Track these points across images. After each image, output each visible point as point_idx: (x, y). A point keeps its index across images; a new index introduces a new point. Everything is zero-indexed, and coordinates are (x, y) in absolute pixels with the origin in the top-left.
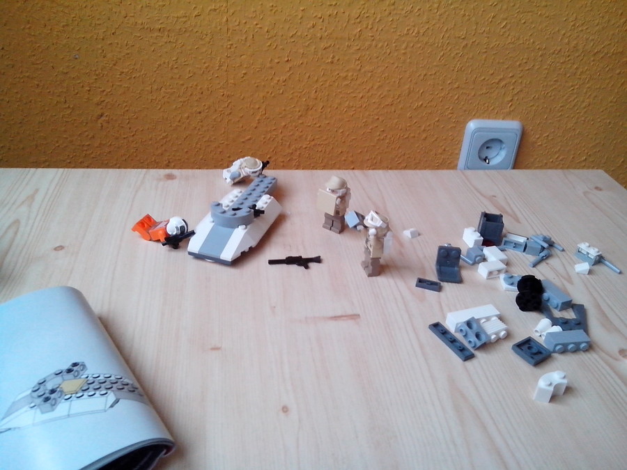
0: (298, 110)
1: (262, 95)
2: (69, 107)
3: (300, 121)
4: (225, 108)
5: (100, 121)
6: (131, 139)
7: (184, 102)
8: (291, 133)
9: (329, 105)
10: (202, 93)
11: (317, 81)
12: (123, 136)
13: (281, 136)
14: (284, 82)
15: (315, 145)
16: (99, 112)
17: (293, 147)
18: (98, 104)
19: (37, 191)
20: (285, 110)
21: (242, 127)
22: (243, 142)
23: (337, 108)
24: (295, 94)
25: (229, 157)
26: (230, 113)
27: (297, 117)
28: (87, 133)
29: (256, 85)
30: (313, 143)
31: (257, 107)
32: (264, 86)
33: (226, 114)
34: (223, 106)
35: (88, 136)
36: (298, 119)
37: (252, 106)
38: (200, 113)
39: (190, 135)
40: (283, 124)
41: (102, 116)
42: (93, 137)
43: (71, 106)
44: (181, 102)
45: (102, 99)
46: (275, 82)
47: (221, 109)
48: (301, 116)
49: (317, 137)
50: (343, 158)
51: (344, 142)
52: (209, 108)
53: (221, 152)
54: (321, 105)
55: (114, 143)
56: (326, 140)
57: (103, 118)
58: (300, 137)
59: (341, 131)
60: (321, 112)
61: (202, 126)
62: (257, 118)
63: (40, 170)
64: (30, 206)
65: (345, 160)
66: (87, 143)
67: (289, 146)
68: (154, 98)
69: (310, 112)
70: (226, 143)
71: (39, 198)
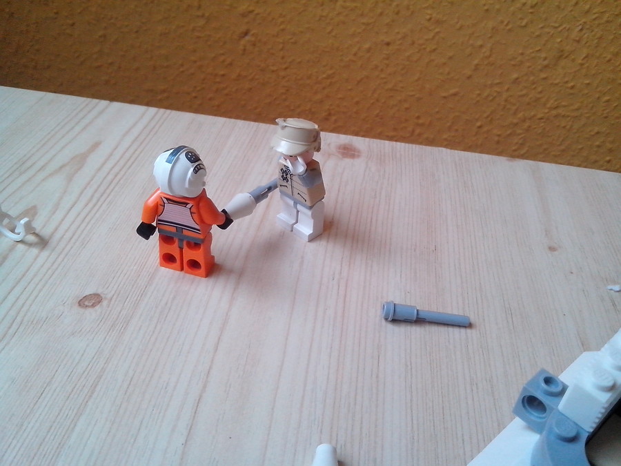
0: (543, 55)
1: (491, 24)
2: (203, 16)
3: (543, 75)
4: (427, 40)
5: (243, 42)
6: (282, 73)
7: (368, 24)
8: (524, 92)
9: (598, 54)
10: (397, 13)
11: (588, 12)
12: (272, 68)
13: (505, 95)
14: (532, 7)
15: (556, 116)
16: (244, 28)
17: (520, 115)
18: (244, 15)
19: (96, 145)
20: (522, 54)
21: (449, 74)
22: (445, 97)
23: (609, 61)
24: (547, 30)
25: (418, 118)
26: (434, 50)
27: (539, 67)
28: (222, 58)
29: (486, 8)
30: (554, 112)
31: (479, 43)
32: (498, 10)
33: (428, 49)
34: (426, 37)
35: (224, 61)
36: (541, 71)
37: (471, 42)
38: (388, 44)
39: (367, 77)
40: (515, 76)
41: (246, 33)
42: (231, 64)
43: (207, 14)
44: (363, 24)
45: (251, 8)
46: (518, 5)
47: (421, 42)
48: (546, 66)
49: (563, 103)
50: (597, 143)
51: (606, 117)
52: (404, 38)
53: (407, 109)
54: (585, 52)
55: (257, 77)
56: (577, 109)
57: (247, 38)
58: (537, 100)
59: (606, 98)
60: (582, 65)
61: (388, 65)
62: (476, 62)
63: (117, 105)
64: (70, 179)
65: (599, 146)
66: (222, 73)
67: (515, 113)
68: (324, 14)
69: (563, 63)
70: (418, 96)
71: (95, 160)
